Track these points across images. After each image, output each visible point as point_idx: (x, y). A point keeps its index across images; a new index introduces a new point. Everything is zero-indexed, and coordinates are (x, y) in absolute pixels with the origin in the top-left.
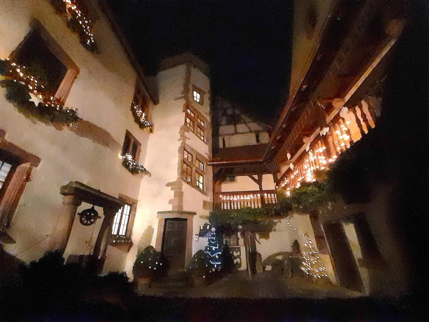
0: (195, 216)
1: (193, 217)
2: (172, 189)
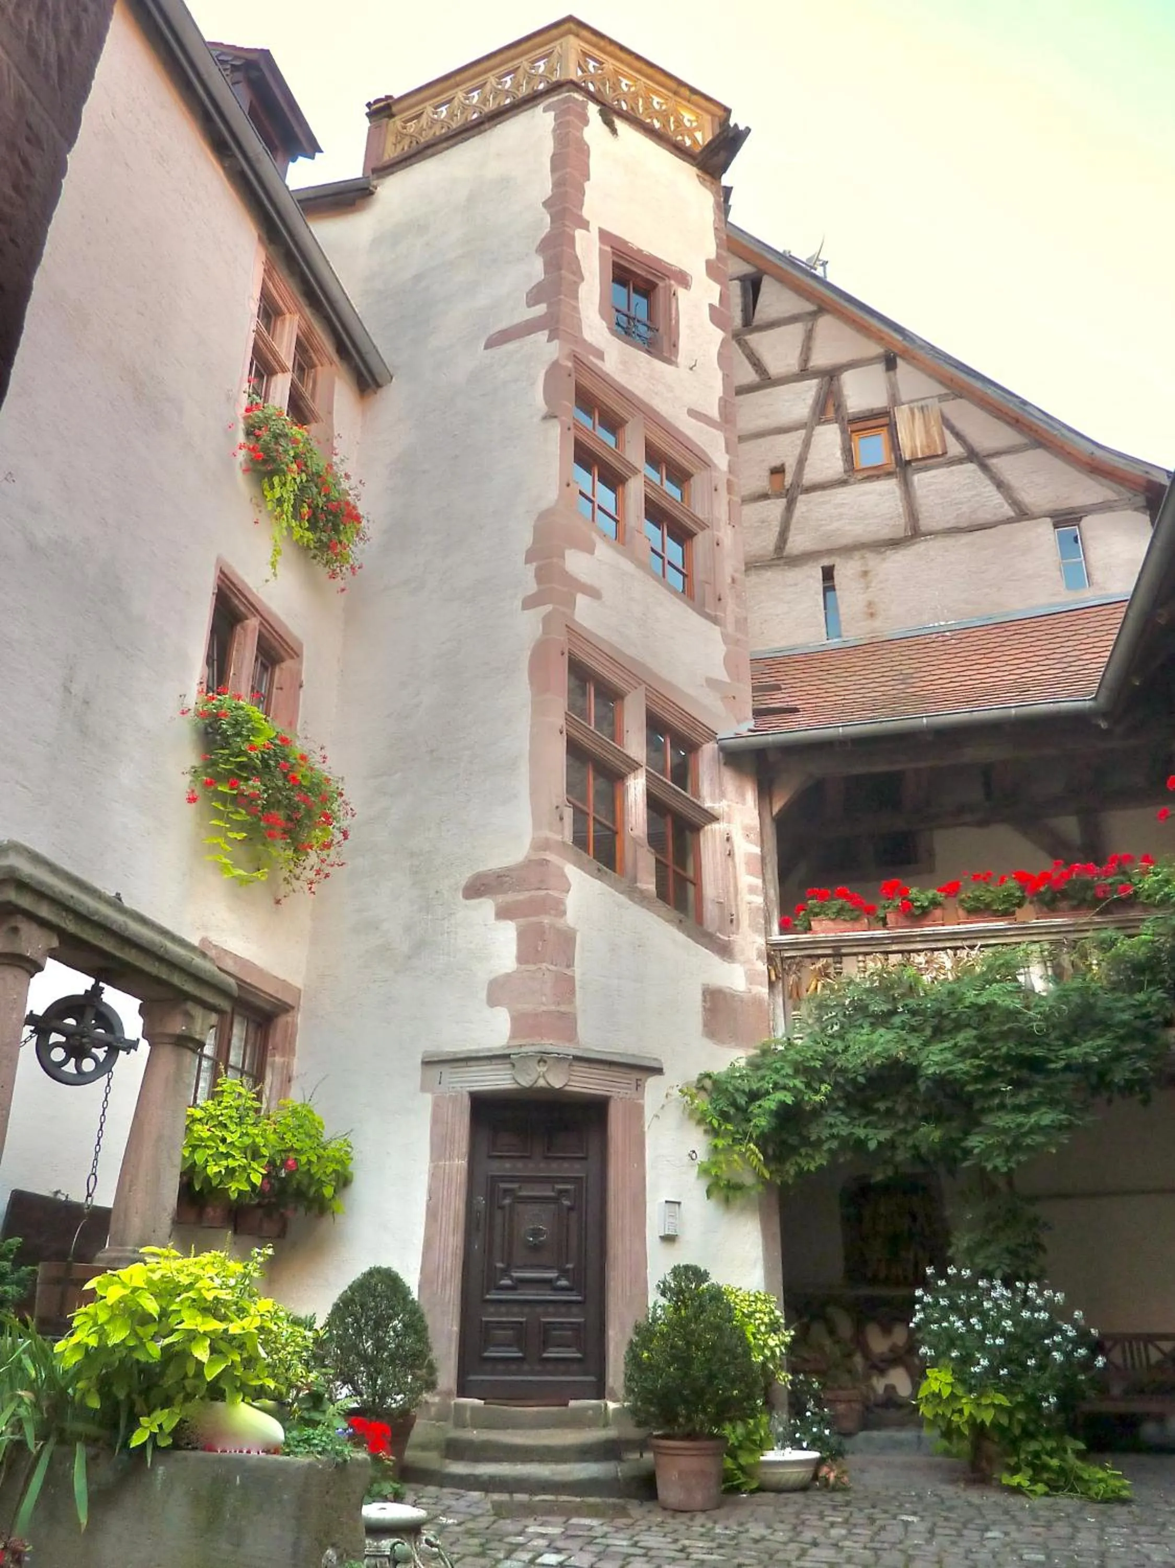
0: (652, 1082)
1: (639, 1086)
2: (503, 913)
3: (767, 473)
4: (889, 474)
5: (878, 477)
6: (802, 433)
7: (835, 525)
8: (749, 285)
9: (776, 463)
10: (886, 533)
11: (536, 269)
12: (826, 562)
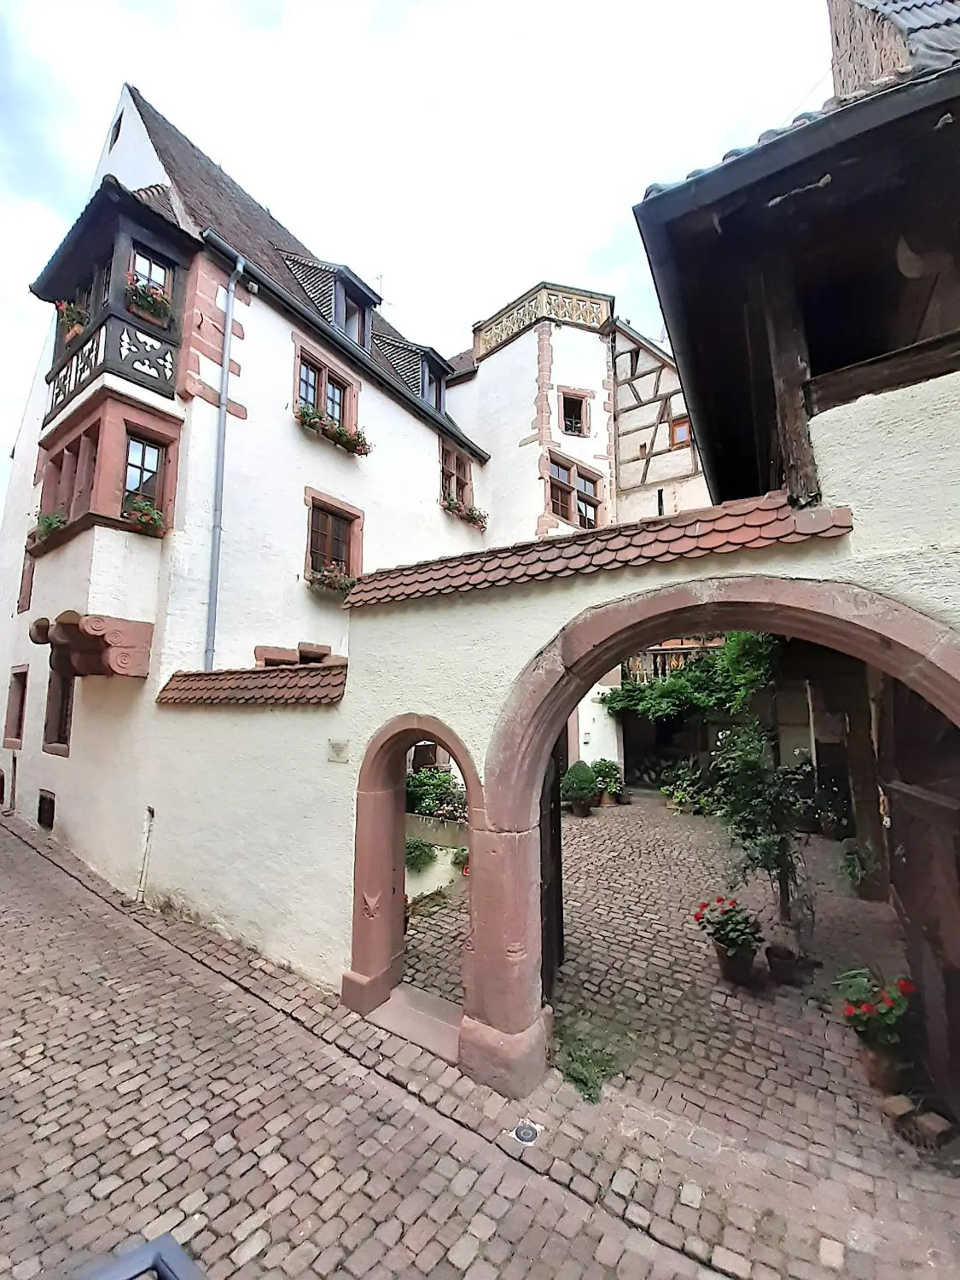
3: (639, 448)
4: (688, 446)
5: (682, 447)
6: (653, 428)
7: (665, 470)
8: (634, 354)
9: (642, 443)
10: (685, 473)
11: (533, 413)
12: (660, 488)
